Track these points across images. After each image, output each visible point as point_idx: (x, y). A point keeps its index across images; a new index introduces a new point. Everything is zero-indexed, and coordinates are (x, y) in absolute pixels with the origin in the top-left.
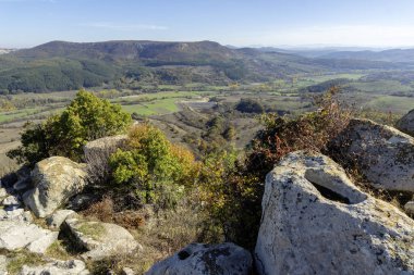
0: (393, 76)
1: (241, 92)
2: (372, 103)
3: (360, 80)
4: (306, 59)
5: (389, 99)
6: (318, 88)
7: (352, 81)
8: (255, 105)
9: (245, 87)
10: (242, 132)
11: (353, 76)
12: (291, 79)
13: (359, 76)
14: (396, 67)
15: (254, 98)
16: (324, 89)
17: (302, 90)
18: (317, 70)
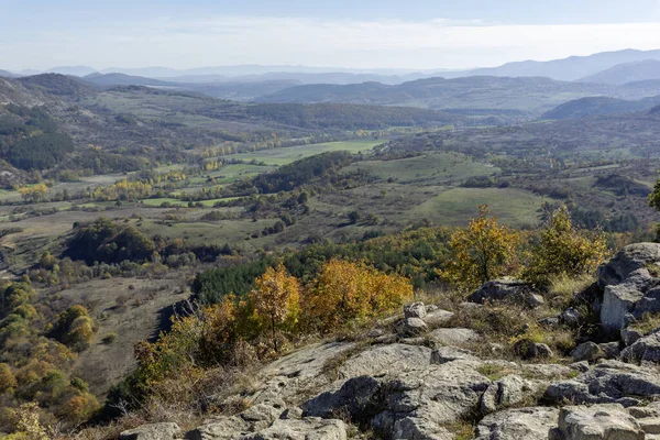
0: (447, 142)
1: (64, 206)
2: (427, 208)
3: (377, 155)
4: (228, 105)
5: (459, 195)
6: (283, 180)
7: (360, 157)
8: (125, 239)
9: (72, 189)
10: (114, 319)
11: (358, 146)
12: (200, 160)
13: (371, 146)
14: (444, 121)
15: (115, 218)
16: (299, 182)
17: (241, 188)
18: (261, 135)
